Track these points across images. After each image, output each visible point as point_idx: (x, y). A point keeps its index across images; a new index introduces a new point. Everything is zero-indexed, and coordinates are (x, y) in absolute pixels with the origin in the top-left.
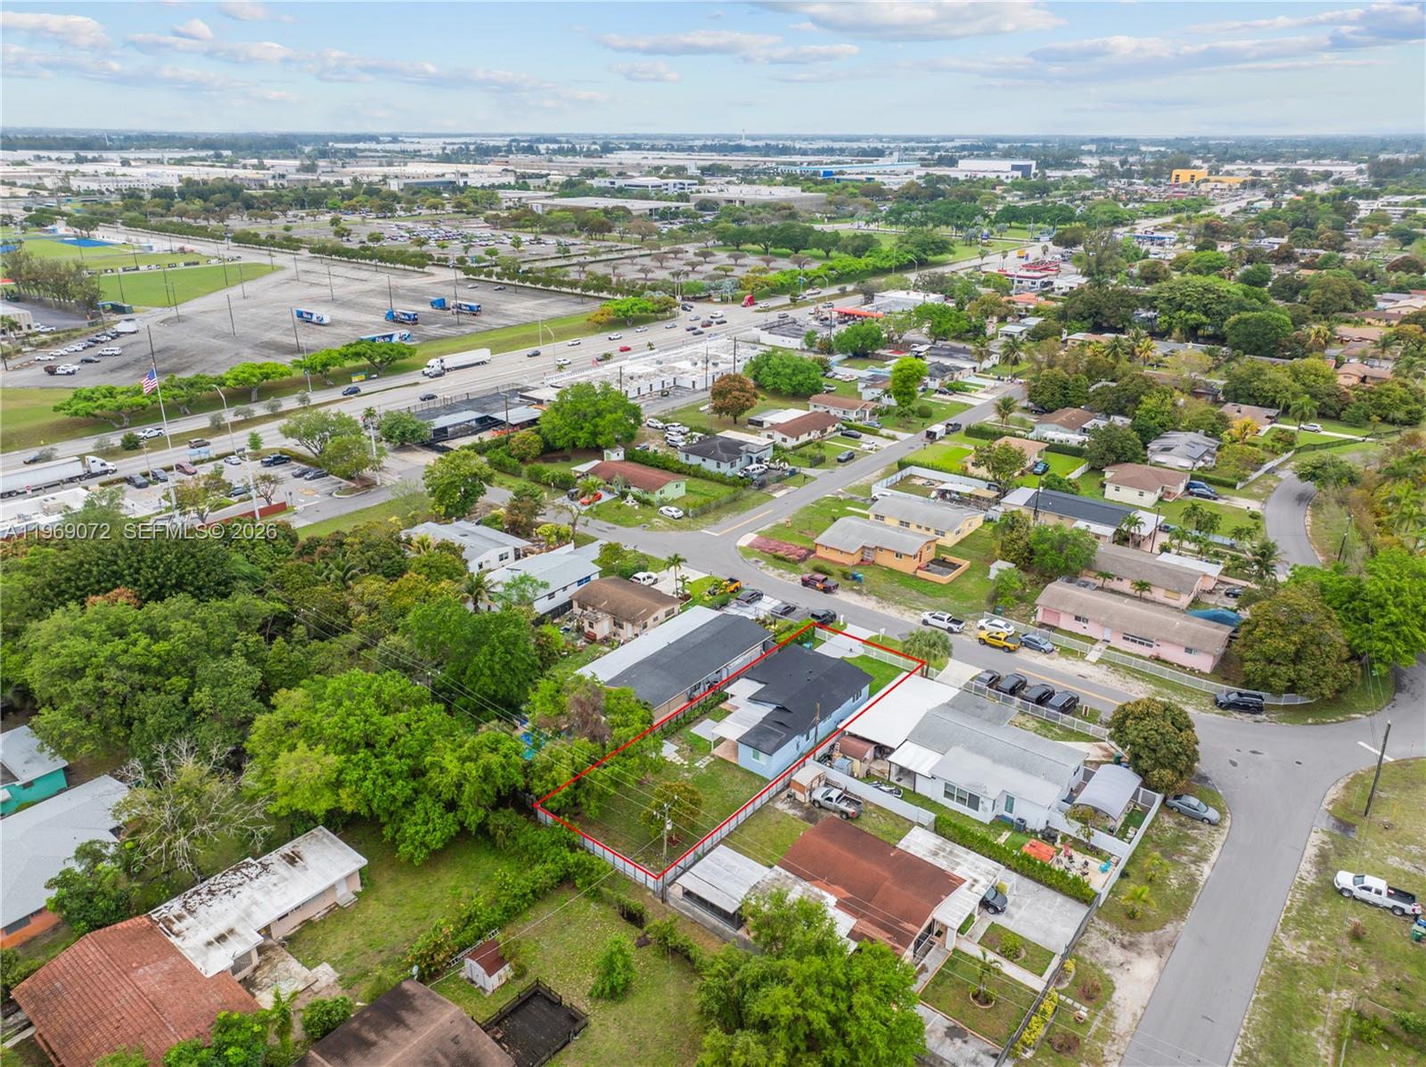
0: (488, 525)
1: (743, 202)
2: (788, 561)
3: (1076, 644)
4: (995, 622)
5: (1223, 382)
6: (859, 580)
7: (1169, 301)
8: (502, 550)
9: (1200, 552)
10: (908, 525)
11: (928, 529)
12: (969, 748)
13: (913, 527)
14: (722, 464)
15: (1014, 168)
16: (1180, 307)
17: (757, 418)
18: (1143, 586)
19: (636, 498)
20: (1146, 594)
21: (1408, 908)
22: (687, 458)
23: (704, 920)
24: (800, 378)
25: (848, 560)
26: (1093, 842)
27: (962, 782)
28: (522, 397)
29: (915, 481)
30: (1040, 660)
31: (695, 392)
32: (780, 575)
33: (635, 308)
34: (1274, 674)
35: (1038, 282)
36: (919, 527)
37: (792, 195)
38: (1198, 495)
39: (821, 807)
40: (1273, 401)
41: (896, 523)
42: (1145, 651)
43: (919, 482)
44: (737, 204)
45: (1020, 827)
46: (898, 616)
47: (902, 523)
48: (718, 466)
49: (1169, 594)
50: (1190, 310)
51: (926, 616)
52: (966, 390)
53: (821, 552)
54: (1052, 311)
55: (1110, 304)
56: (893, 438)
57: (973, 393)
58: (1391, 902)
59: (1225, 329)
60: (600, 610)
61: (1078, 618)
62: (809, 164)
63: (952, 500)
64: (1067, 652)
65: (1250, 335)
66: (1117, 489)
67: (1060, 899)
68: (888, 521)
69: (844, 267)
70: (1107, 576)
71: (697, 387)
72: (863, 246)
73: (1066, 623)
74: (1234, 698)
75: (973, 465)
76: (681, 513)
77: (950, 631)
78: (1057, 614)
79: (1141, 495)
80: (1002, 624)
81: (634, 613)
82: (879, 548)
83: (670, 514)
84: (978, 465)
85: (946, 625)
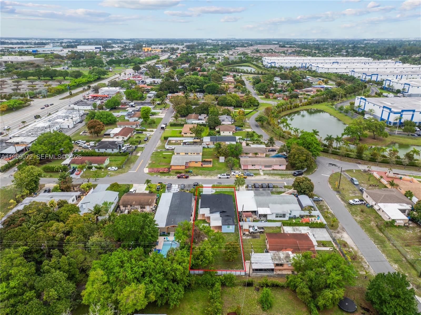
0: (55, 191)
1: (12, 62)
2: (164, 173)
3: (257, 172)
4: (236, 172)
5: (216, 102)
6: (191, 172)
7: (188, 83)
8: (73, 198)
9: (254, 143)
10: (188, 154)
11: (194, 153)
12: (272, 204)
13: (189, 154)
14: (114, 150)
15: (96, 48)
16: (191, 84)
17: (107, 133)
18: (256, 154)
19: (96, 167)
20: (257, 156)
21: (363, 202)
22: (99, 150)
23: (264, 275)
24: (110, 118)
25: (184, 168)
26: (312, 214)
27: (280, 212)
28: (6, 143)
29: (172, 142)
30: (253, 178)
31: (71, 129)
32: (168, 178)
33: (17, 104)
34: (303, 165)
35: (140, 81)
36: (191, 153)
37: (31, 59)
38: (239, 130)
39: (255, 233)
40: (231, 105)
41: (184, 154)
42: (270, 169)
43: (174, 142)
44: (10, 62)
45: (295, 217)
46: (211, 178)
47: (186, 154)
48: (113, 150)
49: (261, 154)
50: (194, 85)
51: (219, 176)
52: (157, 114)
53: (173, 168)
54: (157, 89)
55: (173, 85)
56: (152, 131)
57: (159, 114)
58: (360, 203)
59: (204, 88)
60: (134, 205)
61: (253, 165)
62: (19, 48)
63: (188, 144)
64: (256, 174)
65: (211, 89)
66: (224, 132)
67: (318, 229)
68: (181, 154)
69: (79, 82)
70: (246, 154)
71: (70, 127)
72: (78, 75)
73: (250, 167)
74: (297, 173)
75: (185, 134)
76: (117, 168)
77: (228, 178)
78: (247, 166)
79: (230, 133)
80: (238, 172)
81: (148, 202)
82: (190, 162)
83: (113, 169)
84: (186, 134)
85: (226, 177)
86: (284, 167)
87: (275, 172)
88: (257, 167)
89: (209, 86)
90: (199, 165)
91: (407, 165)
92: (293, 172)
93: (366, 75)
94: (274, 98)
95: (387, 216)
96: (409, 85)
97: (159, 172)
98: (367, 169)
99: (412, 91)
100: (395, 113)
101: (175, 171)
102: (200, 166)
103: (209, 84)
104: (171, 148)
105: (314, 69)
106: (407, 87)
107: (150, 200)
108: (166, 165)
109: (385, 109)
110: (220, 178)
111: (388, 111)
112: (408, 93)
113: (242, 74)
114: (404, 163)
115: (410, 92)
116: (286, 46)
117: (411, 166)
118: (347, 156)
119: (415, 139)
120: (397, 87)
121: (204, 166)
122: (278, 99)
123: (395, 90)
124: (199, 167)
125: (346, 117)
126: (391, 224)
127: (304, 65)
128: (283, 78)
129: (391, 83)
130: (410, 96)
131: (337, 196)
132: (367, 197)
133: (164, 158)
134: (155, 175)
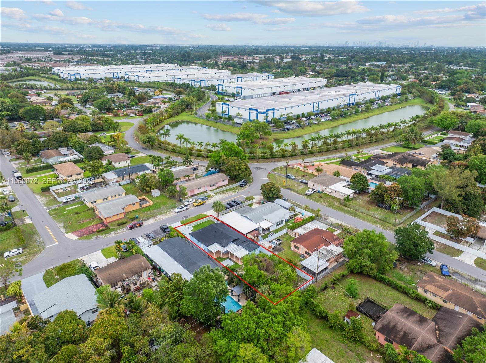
2: (103, 230)
3: (207, 194)
4: (189, 201)
6: (137, 218)
18: (188, 176)
20: (190, 178)
21: (315, 190)
23: (323, 275)
26: (296, 213)
27: (279, 219)
29: (61, 191)
39: (276, 247)
42: (215, 187)
45: (287, 221)
47: (104, 199)
49: (192, 176)
51: (177, 210)
53: (107, 221)
56: (5, 186)
61: (199, 189)
64: (209, 197)
74: (244, 183)
75: (69, 177)
76: (21, 250)
77: (187, 209)
78: (194, 191)
79: (127, 162)
80: (192, 200)
81: (142, 267)
82: (126, 206)
83: (16, 253)
84: (71, 176)
85: (185, 208)
86: (226, 182)
87: (221, 189)
88: (203, 190)
89: (30, 110)
90: (137, 207)
91: (308, 154)
92: (239, 184)
93: (195, 82)
94: (125, 116)
95: (342, 194)
96: (241, 88)
97: (93, 232)
98: (286, 165)
99: (245, 93)
100: (262, 113)
101: (116, 223)
102: (139, 207)
103: (28, 108)
104: (71, 199)
105: (132, 79)
106: (239, 90)
107: (143, 263)
108: (93, 221)
109: (251, 111)
110: (179, 212)
111: (256, 112)
112: (241, 95)
113: (45, 91)
114: (305, 153)
115: (244, 95)
116: (63, 53)
117: (310, 153)
118: (263, 158)
119: (286, 133)
120: (231, 91)
121: (143, 206)
122: (131, 115)
123: (230, 94)
124: (139, 210)
125: (217, 124)
126: (347, 199)
127: (116, 75)
128: (110, 91)
129: (224, 87)
130: (245, 98)
131: (292, 192)
132: (314, 185)
133: (76, 213)
134: (94, 237)
